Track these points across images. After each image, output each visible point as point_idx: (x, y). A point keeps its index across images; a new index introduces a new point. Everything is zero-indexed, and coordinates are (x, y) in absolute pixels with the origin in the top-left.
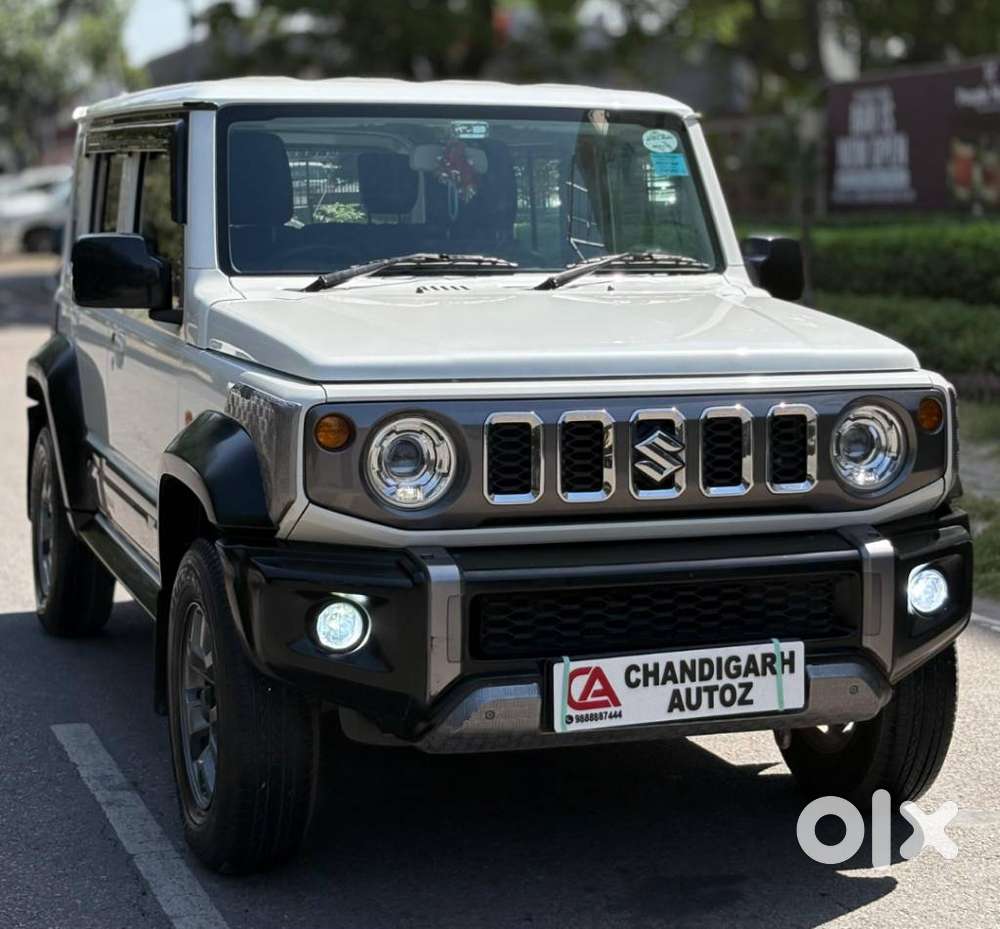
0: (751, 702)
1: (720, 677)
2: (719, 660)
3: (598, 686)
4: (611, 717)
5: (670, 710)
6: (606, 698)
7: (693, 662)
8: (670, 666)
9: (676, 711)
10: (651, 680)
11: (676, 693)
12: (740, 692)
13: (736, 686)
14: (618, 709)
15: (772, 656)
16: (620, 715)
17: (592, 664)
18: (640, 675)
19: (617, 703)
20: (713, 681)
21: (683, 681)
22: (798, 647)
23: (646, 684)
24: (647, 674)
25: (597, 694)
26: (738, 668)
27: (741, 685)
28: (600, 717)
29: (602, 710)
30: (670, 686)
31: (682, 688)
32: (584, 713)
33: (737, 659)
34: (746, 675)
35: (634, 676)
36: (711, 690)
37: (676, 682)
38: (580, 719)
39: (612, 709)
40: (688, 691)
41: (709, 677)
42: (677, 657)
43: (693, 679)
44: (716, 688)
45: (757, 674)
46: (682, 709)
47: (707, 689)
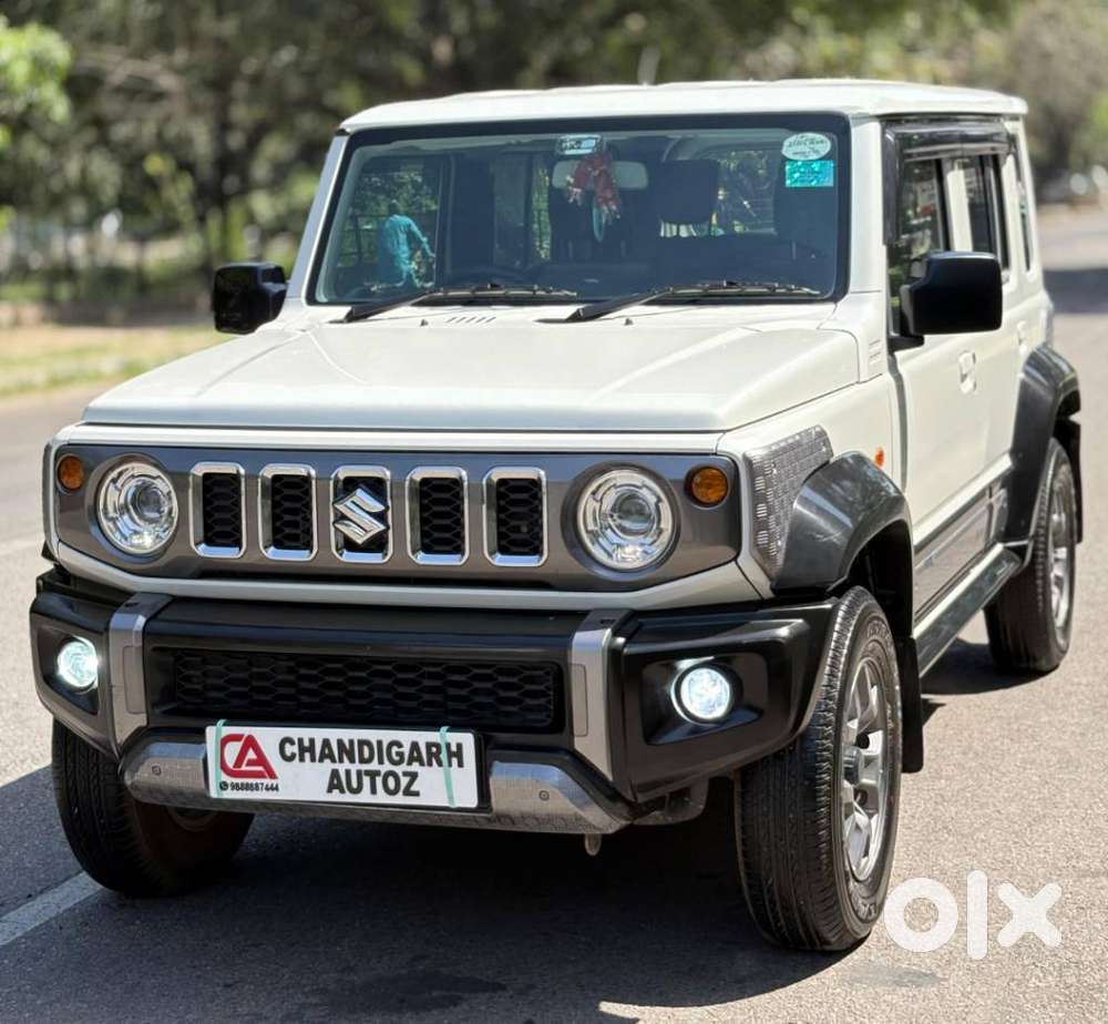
0: (417, 794)
1: (381, 762)
2: (380, 743)
3: (251, 755)
4: (267, 789)
5: (330, 791)
6: (260, 768)
7: (351, 742)
8: (326, 743)
9: (336, 791)
10: (307, 755)
11: (335, 774)
12: (404, 781)
13: (400, 774)
14: (274, 782)
15: (438, 746)
16: (277, 788)
17: (245, 731)
18: (295, 749)
19: (272, 775)
20: (374, 766)
21: (341, 761)
22: (467, 740)
23: (302, 760)
24: (302, 750)
25: (250, 763)
26: (400, 755)
27: (405, 774)
28: (256, 787)
29: (259, 781)
30: (328, 766)
31: (342, 768)
32: (239, 781)
33: (399, 745)
34: (410, 764)
35: (289, 749)
36: (373, 775)
37: (333, 761)
38: (236, 787)
39: (267, 781)
40: (348, 773)
41: (369, 760)
42: (334, 734)
43: (352, 761)
44: (377, 773)
45: (422, 764)
46: (342, 791)
47: (368, 773)
